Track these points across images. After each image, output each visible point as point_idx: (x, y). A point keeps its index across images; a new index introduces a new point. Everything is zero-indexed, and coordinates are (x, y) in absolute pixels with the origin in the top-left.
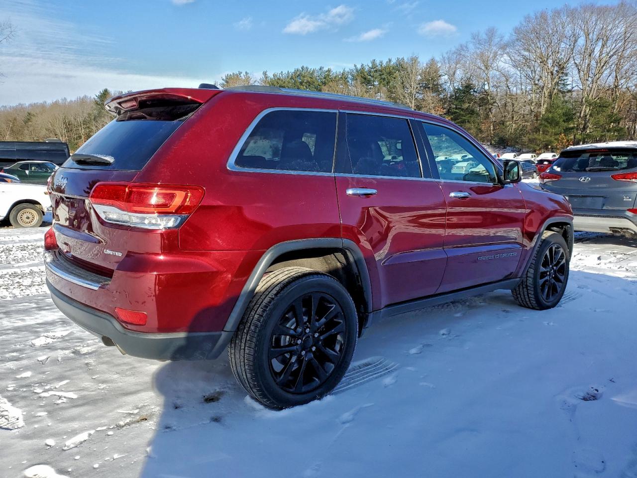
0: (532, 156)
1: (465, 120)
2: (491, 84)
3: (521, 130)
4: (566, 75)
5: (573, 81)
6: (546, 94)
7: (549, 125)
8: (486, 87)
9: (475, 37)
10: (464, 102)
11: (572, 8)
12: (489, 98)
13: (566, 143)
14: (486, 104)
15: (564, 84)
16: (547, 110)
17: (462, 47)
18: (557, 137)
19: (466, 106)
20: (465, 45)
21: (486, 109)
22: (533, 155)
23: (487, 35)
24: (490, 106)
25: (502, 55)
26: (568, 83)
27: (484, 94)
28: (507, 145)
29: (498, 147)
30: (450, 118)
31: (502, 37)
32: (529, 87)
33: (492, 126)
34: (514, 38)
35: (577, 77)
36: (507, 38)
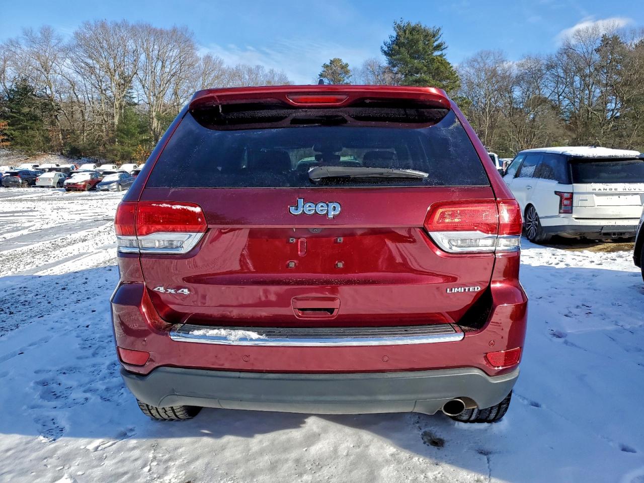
0: (113, 167)
1: (27, 126)
2: (53, 89)
3: (97, 140)
4: (131, 88)
5: (138, 94)
6: (117, 105)
7: (125, 136)
8: (49, 92)
9: (27, 33)
10: (23, 106)
11: (130, 25)
12: (53, 104)
13: (144, 154)
14: (50, 110)
15: (130, 97)
16: (120, 122)
17: (11, 42)
18: (135, 148)
19: (26, 110)
20: (15, 40)
21: (51, 116)
22: (114, 165)
23: (41, 33)
24: (56, 113)
25: (63, 59)
26: (133, 96)
27: (46, 99)
28: (81, 156)
29: (71, 158)
30: (6, 123)
31: (60, 40)
32: (95, 96)
33: (60, 135)
34: (75, 42)
35: (141, 91)
36: (66, 41)
